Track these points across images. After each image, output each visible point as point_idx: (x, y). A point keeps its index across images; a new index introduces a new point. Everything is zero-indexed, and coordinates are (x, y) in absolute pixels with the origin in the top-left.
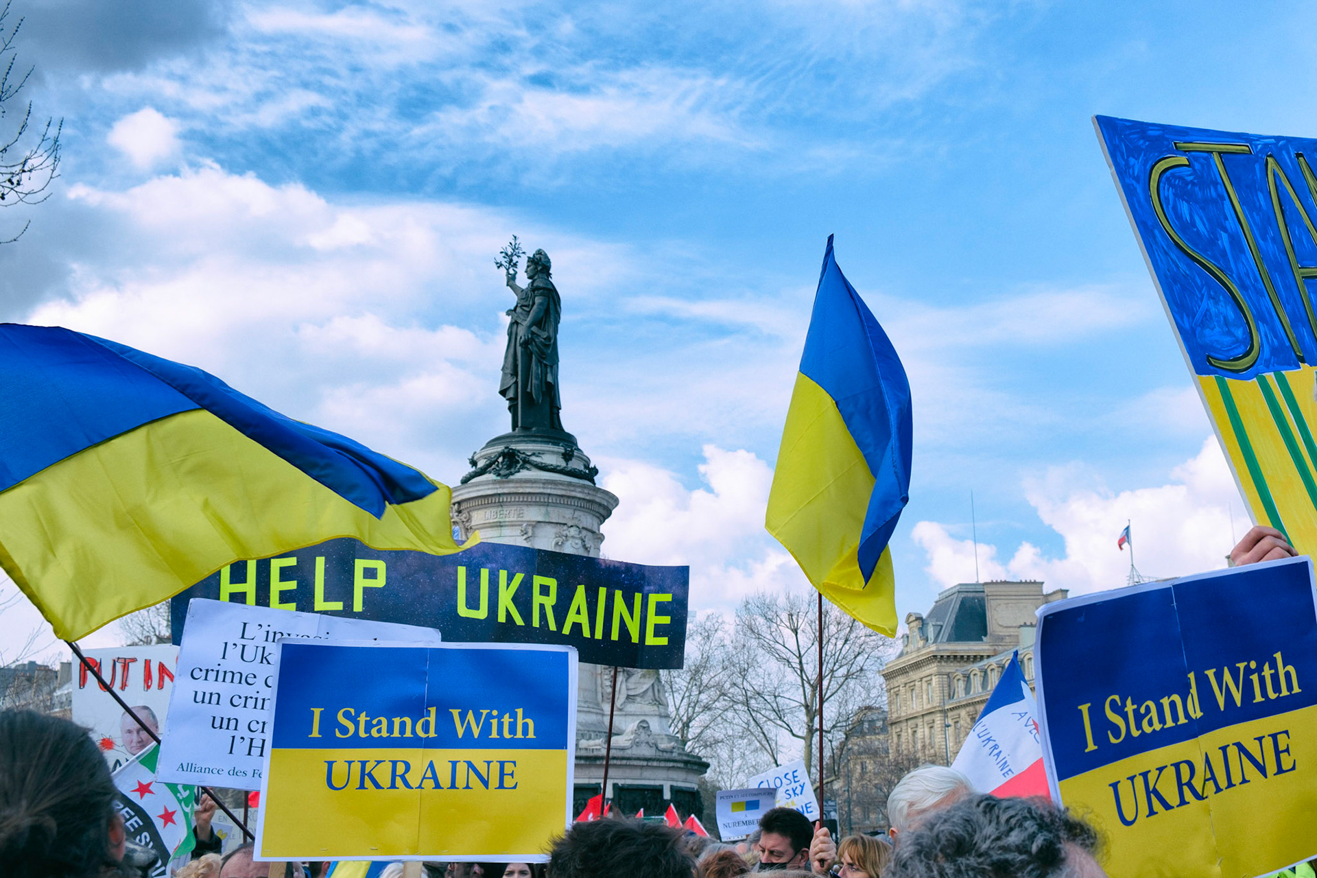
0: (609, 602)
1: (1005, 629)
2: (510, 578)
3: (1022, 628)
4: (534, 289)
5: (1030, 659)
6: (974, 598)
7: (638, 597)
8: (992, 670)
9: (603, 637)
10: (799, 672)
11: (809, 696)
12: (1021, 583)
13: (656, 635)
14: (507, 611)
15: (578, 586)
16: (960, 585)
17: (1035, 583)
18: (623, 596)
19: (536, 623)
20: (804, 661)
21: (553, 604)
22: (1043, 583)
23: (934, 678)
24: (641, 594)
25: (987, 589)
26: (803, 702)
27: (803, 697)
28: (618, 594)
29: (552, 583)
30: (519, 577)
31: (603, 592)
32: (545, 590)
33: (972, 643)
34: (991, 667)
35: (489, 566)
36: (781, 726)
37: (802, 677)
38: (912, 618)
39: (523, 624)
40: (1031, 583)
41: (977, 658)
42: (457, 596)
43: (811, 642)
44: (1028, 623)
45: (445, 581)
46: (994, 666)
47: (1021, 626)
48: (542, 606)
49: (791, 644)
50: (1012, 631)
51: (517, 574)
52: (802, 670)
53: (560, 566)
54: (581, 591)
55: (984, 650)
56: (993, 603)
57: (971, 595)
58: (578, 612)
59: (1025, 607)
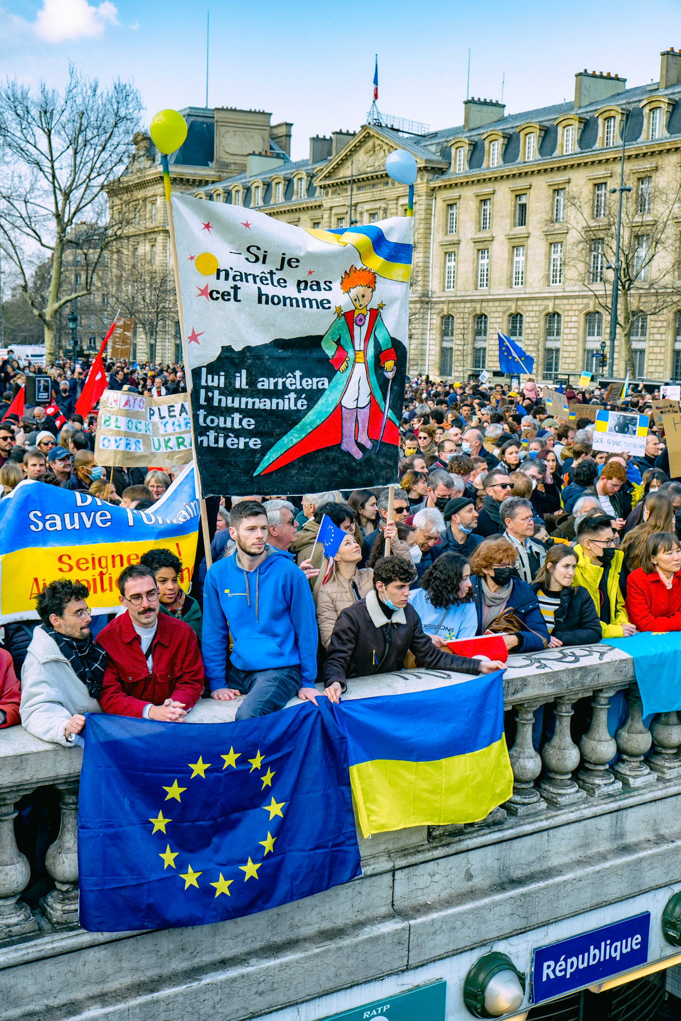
1: (231, 157)
3: (250, 157)
5: (257, 187)
6: (202, 123)
8: (218, 195)
10: (51, 178)
11: (60, 205)
12: (250, 112)
16: (191, 108)
17: (263, 113)
20: (56, 165)
22: (271, 114)
23: (158, 198)
25: (217, 115)
26: (54, 210)
27: (54, 206)
33: (198, 167)
34: (218, 192)
36: (28, 234)
37: (53, 183)
38: (140, 138)
40: (259, 113)
41: (202, 183)
43: (66, 146)
44: (257, 152)
46: (221, 191)
47: (250, 154)
49: (43, 144)
50: (238, 160)
52: (54, 176)
55: (209, 175)
56: (222, 130)
57: (200, 119)
59: (252, 136)
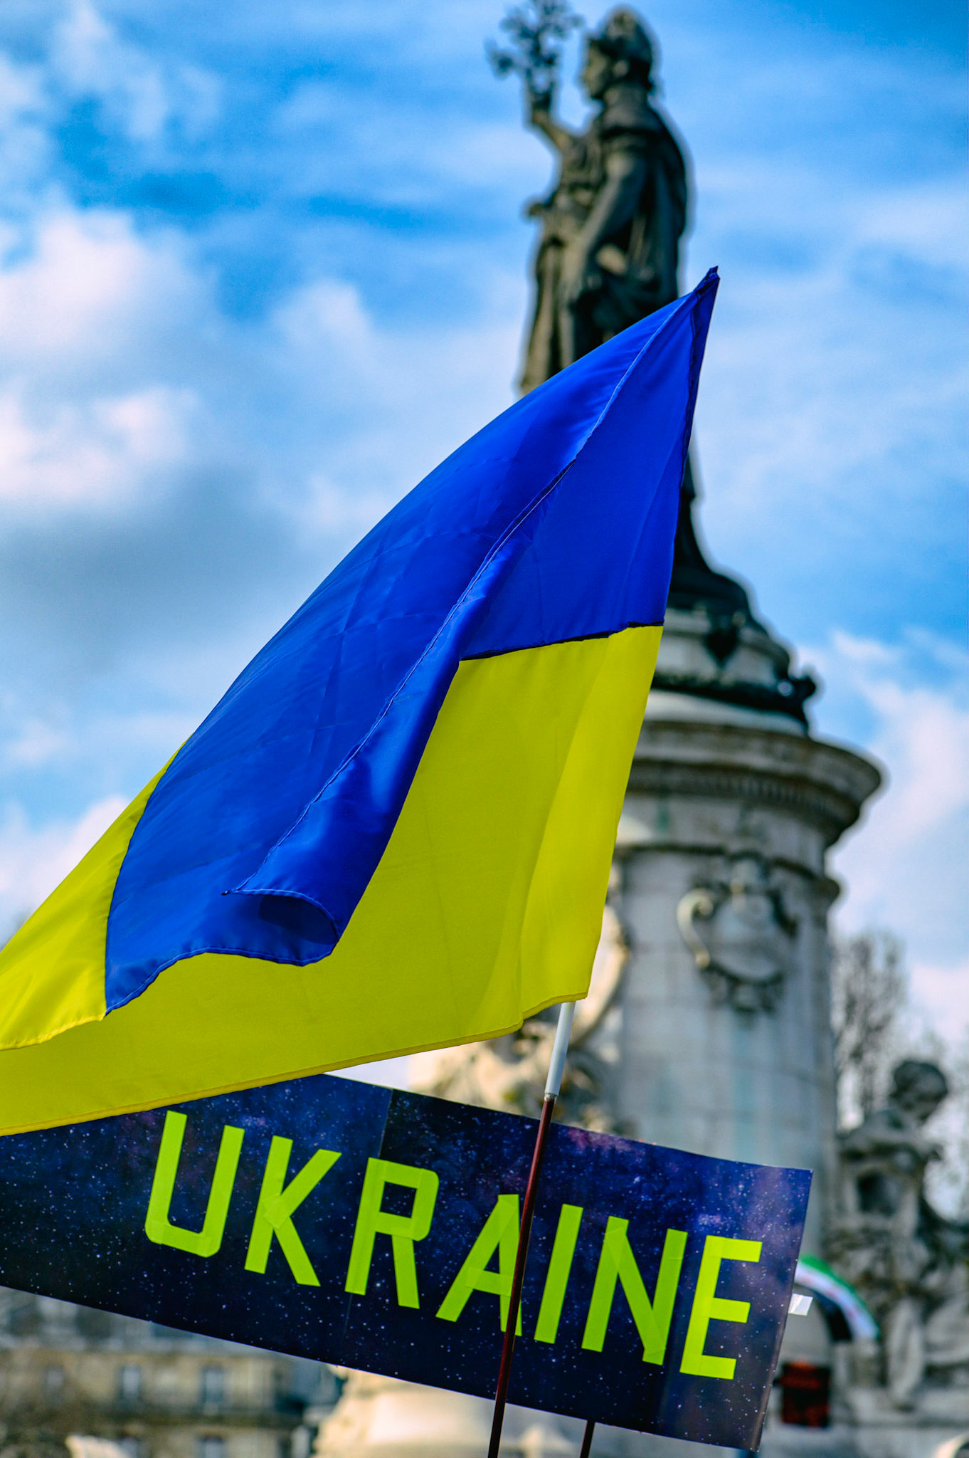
0: (586, 1248)
2: (297, 1162)
4: (607, 133)
7: (675, 1241)
9: (557, 1339)
13: (712, 1348)
14: (275, 1246)
15: (501, 1197)
18: (631, 1235)
19: (357, 1281)
21: (418, 1239)
24: (684, 1235)
28: (617, 1229)
29: (425, 1183)
30: (324, 1161)
31: (571, 1218)
32: (398, 1200)
35: (249, 1121)
39: (316, 1283)
42: (151, 1188)
45: (130, 1146)
48: (383, 1243)
51: (321, 1152)
53: (455, 1139)
54: (507, 1211)
58: (493, 1265)
